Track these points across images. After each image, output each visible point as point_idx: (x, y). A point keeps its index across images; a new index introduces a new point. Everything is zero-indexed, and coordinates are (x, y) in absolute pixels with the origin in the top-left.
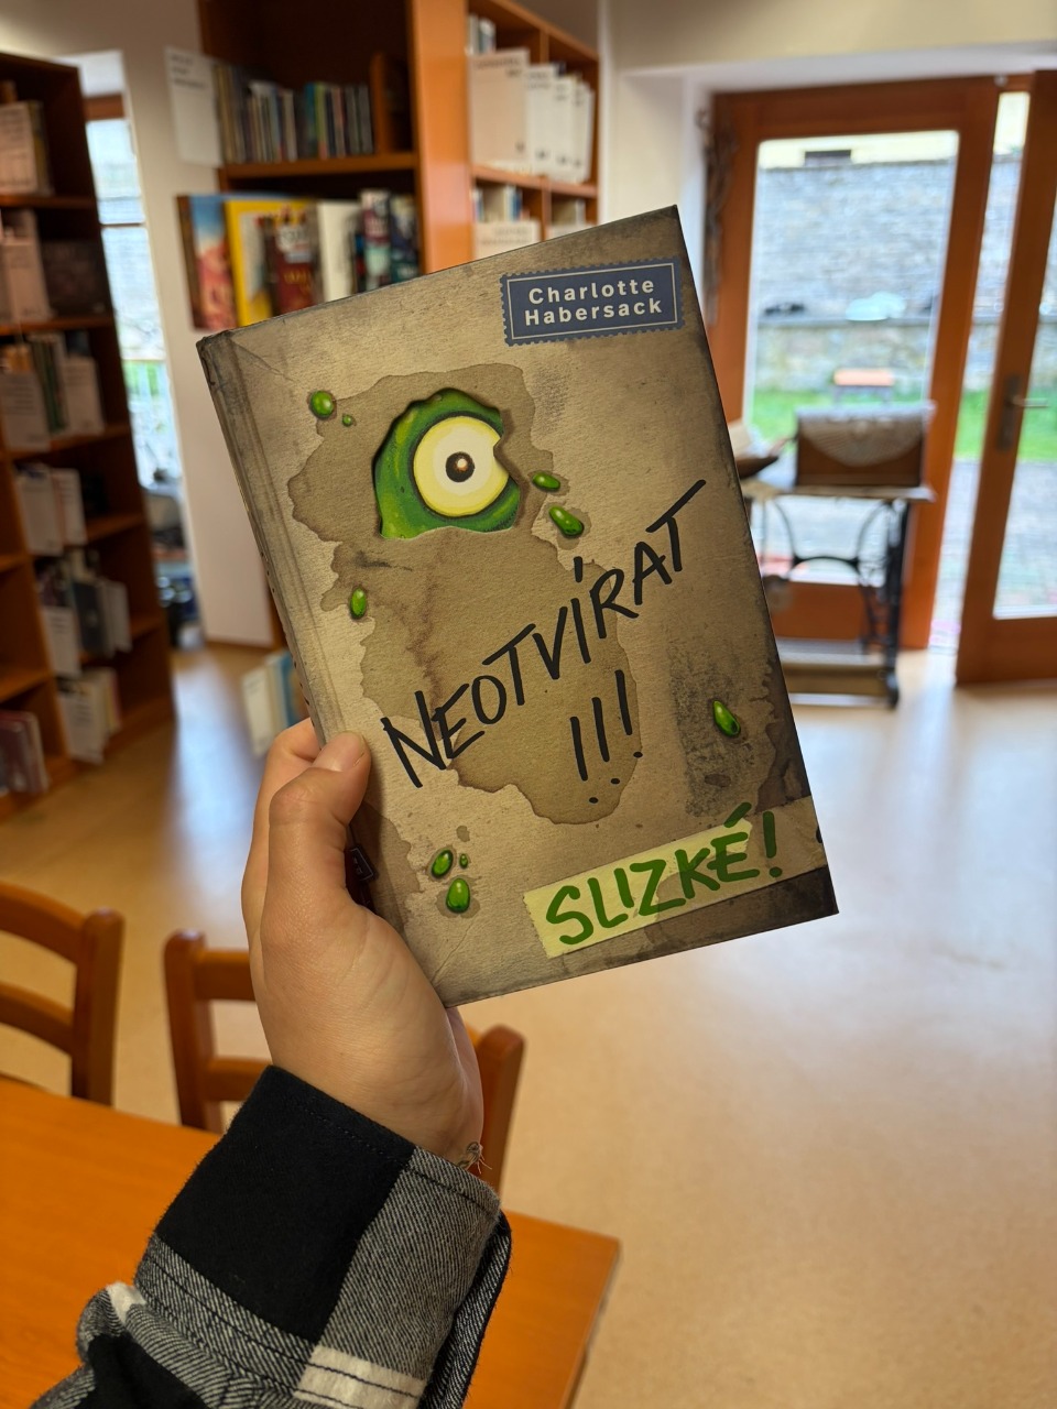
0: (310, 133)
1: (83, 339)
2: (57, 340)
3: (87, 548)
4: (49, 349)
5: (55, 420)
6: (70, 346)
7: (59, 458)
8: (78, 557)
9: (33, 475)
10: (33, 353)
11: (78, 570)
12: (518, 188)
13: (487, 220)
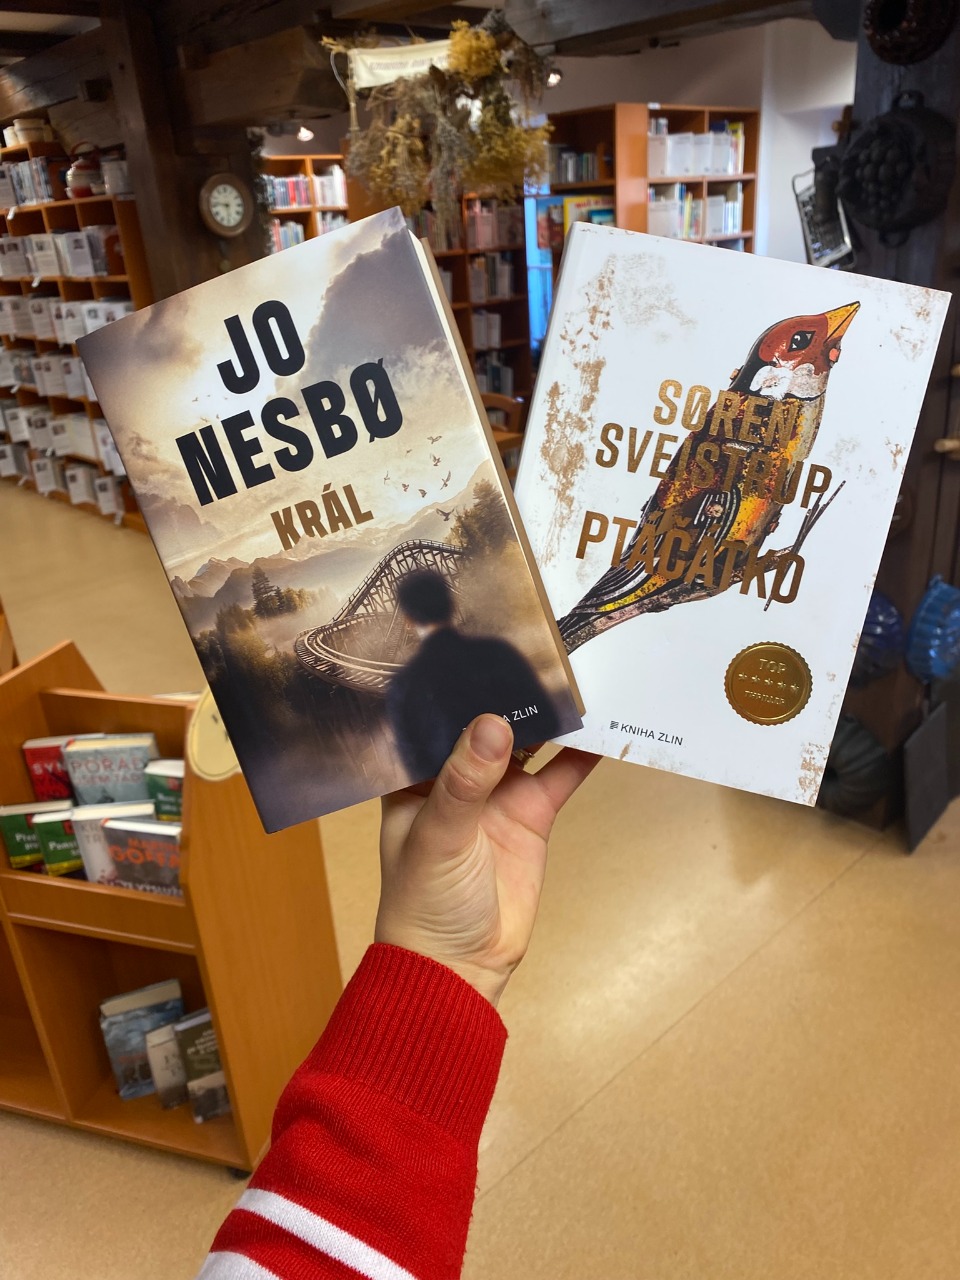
1: (508, 255)
2: (498, 256)
3: (499, 351)
4: (494, 259)
5: (493, 290)
6: (503, 257)
7: (491, 308)
8: (495, 354)
9: (481, 314)
10: (487, 263)
11: (494, 361)
12: (682, 184)
13: (656, 200)
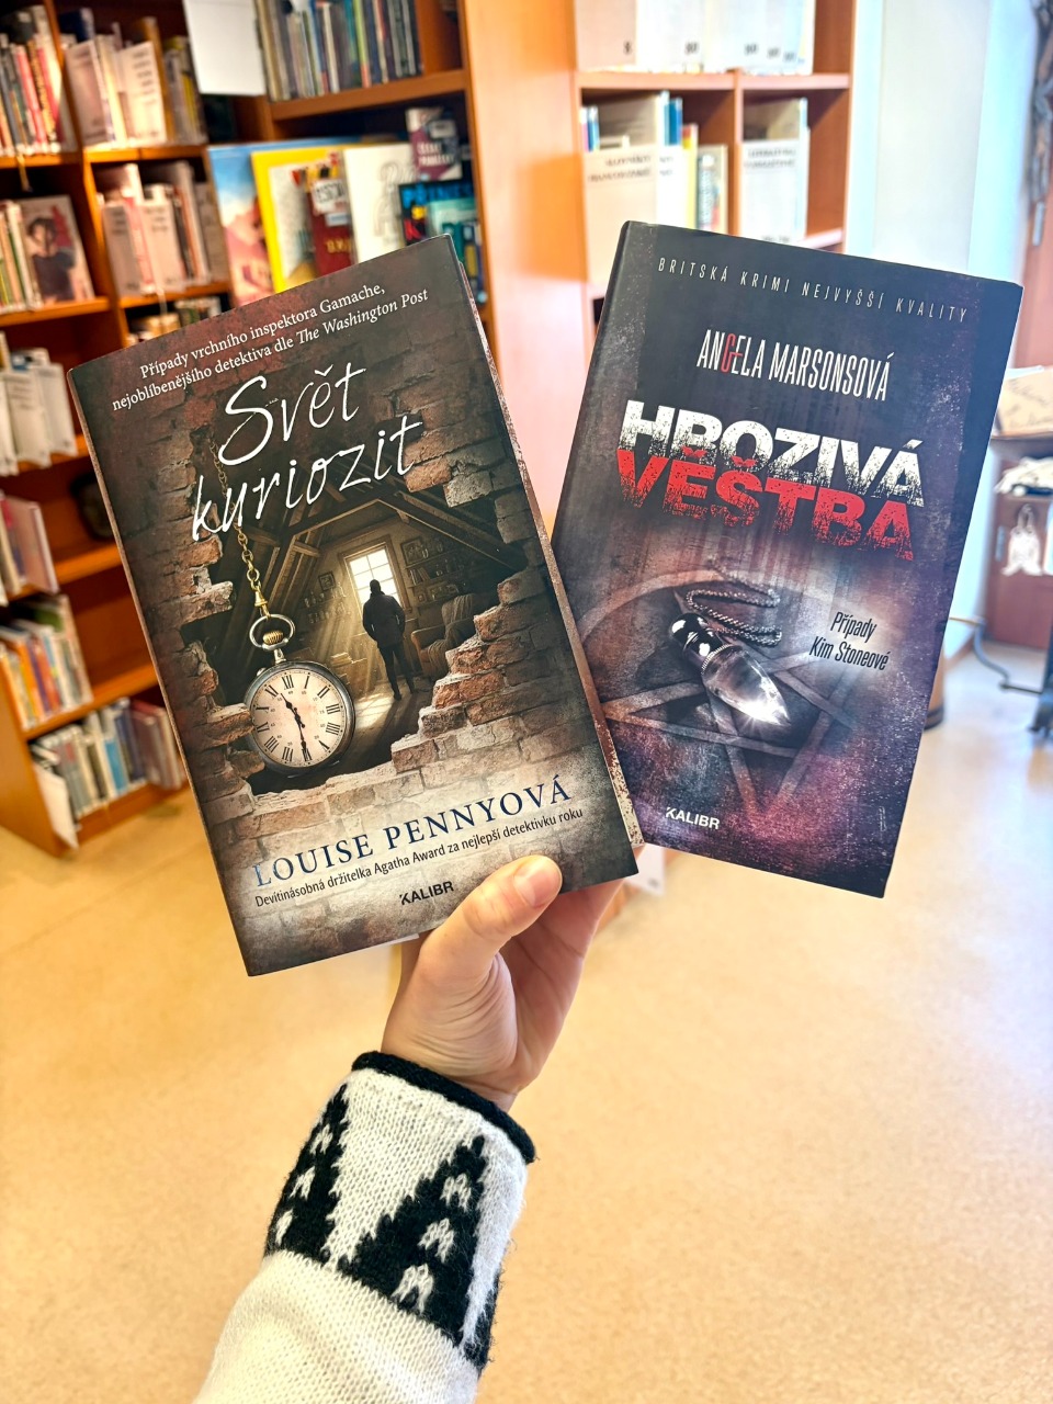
0: (352, 56)
12: (674, 94)
13: (603, 147)
